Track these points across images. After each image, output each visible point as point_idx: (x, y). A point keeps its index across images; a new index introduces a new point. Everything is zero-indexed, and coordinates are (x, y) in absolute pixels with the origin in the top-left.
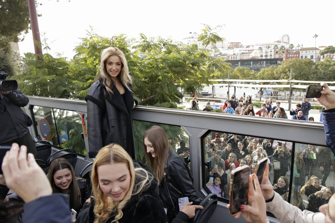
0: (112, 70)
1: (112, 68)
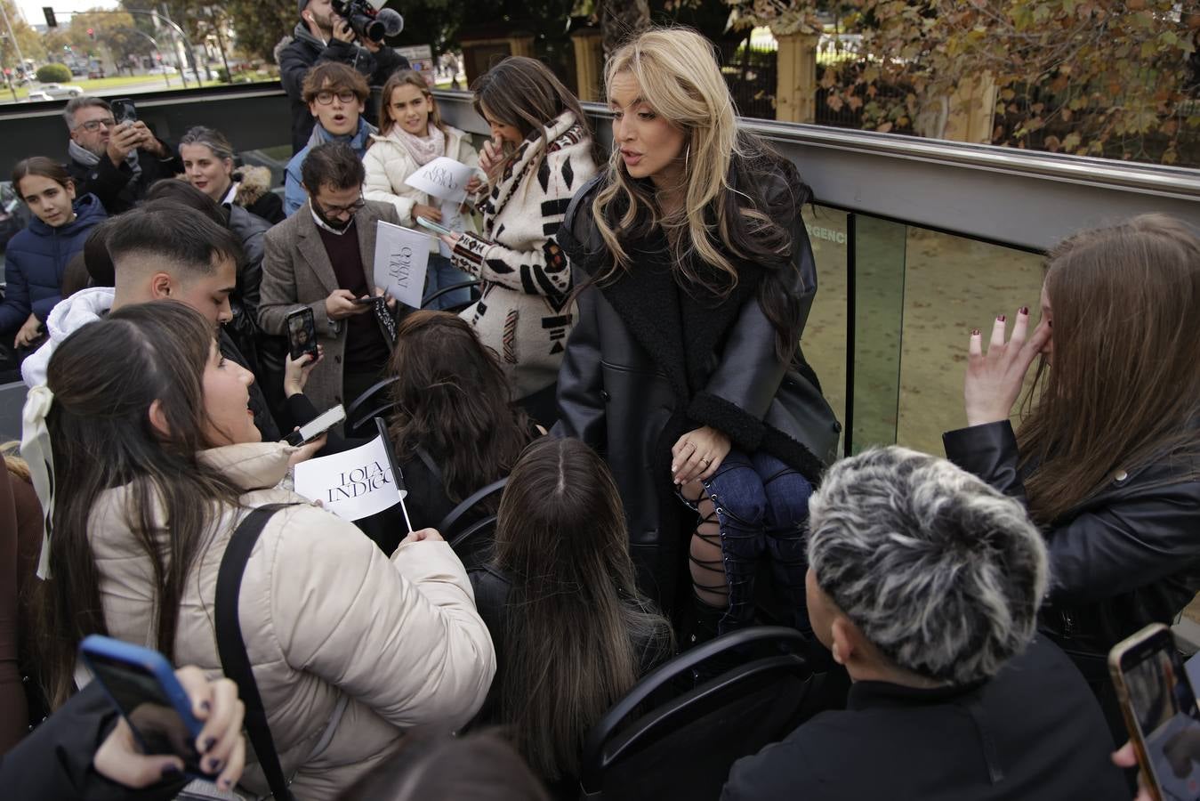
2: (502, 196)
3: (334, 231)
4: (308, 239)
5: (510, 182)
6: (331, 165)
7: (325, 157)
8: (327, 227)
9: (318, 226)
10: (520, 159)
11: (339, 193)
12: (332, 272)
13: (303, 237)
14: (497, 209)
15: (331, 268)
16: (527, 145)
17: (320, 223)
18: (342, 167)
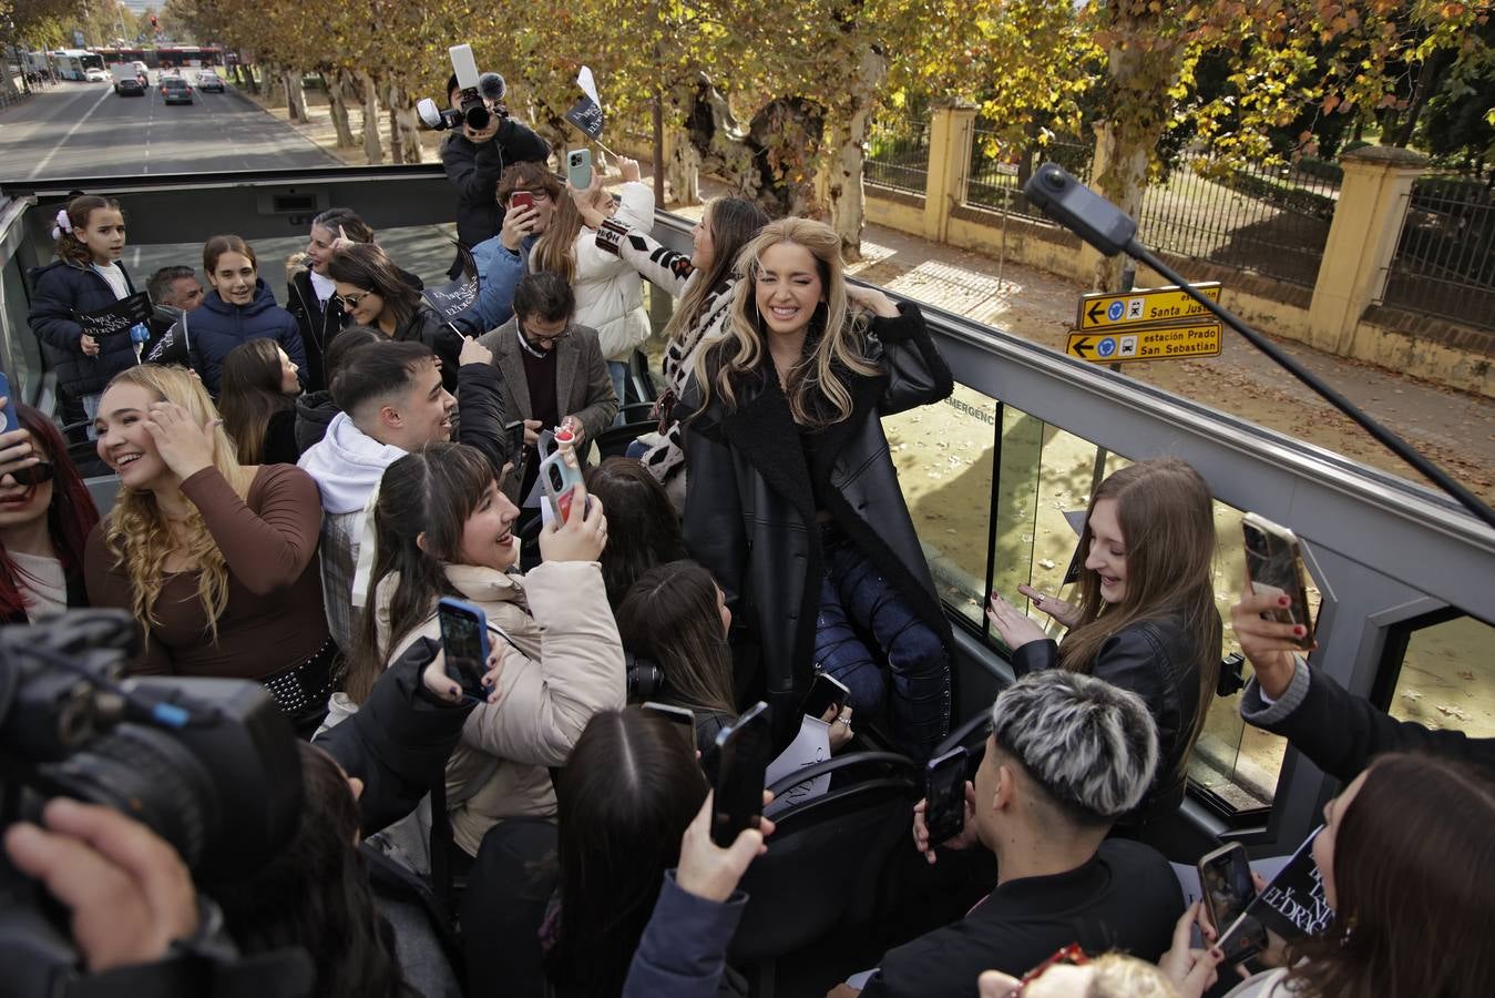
0: (773, 303)
1: (773, 295)
2: (688, 344)
3: (535, 353)
4: (509, 357)
5: (696, 332)
6: (542, 298)
7: (539, 289)
8: (530, 349)
9: (521, 345)
10: (708, 310)
11: (544, 325)
12: (528, 394)
13: (505, 355)
14: (682, 356)
15: (527, 389)
16: (714, 298)
17: (525, 345)
18: (553, 301)
